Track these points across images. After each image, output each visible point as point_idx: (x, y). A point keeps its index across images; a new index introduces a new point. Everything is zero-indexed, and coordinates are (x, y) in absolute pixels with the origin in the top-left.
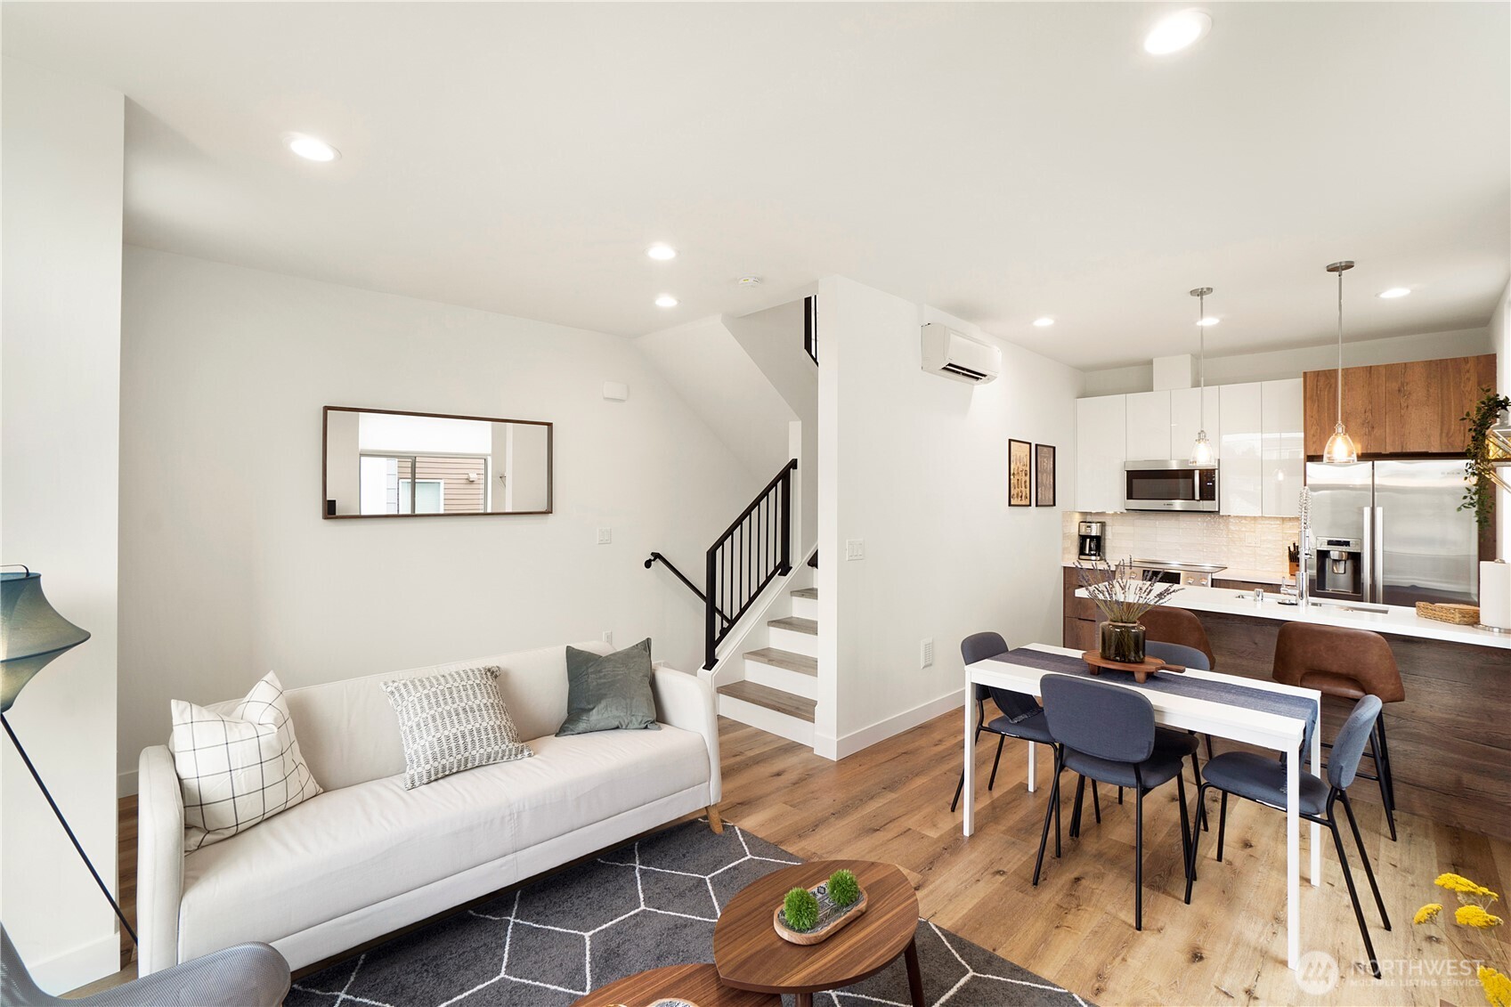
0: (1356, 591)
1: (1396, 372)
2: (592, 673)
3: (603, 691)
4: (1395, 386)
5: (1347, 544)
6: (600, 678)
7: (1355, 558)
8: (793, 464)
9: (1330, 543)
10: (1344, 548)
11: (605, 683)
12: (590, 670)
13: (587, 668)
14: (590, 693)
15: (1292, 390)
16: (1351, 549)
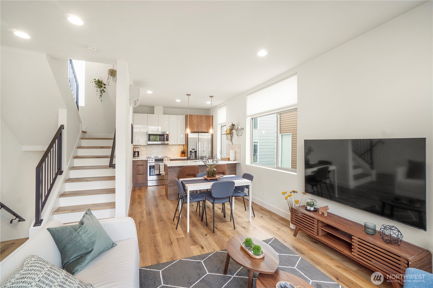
0: (196, 158)
1: (201, 116)
2: (82, 234)
3: (93, 240)
4: (201, 119)
5: (195, 149)
6: (89, 234)
7: (196, 152)
8: (62, 127)
9: (192, 149)
10: (194, 150)
11: (92, 236)
12: (80, 233)
13: (78, 233)
14: (86, 244)
15: (183, 117)
16: (195, 150)
